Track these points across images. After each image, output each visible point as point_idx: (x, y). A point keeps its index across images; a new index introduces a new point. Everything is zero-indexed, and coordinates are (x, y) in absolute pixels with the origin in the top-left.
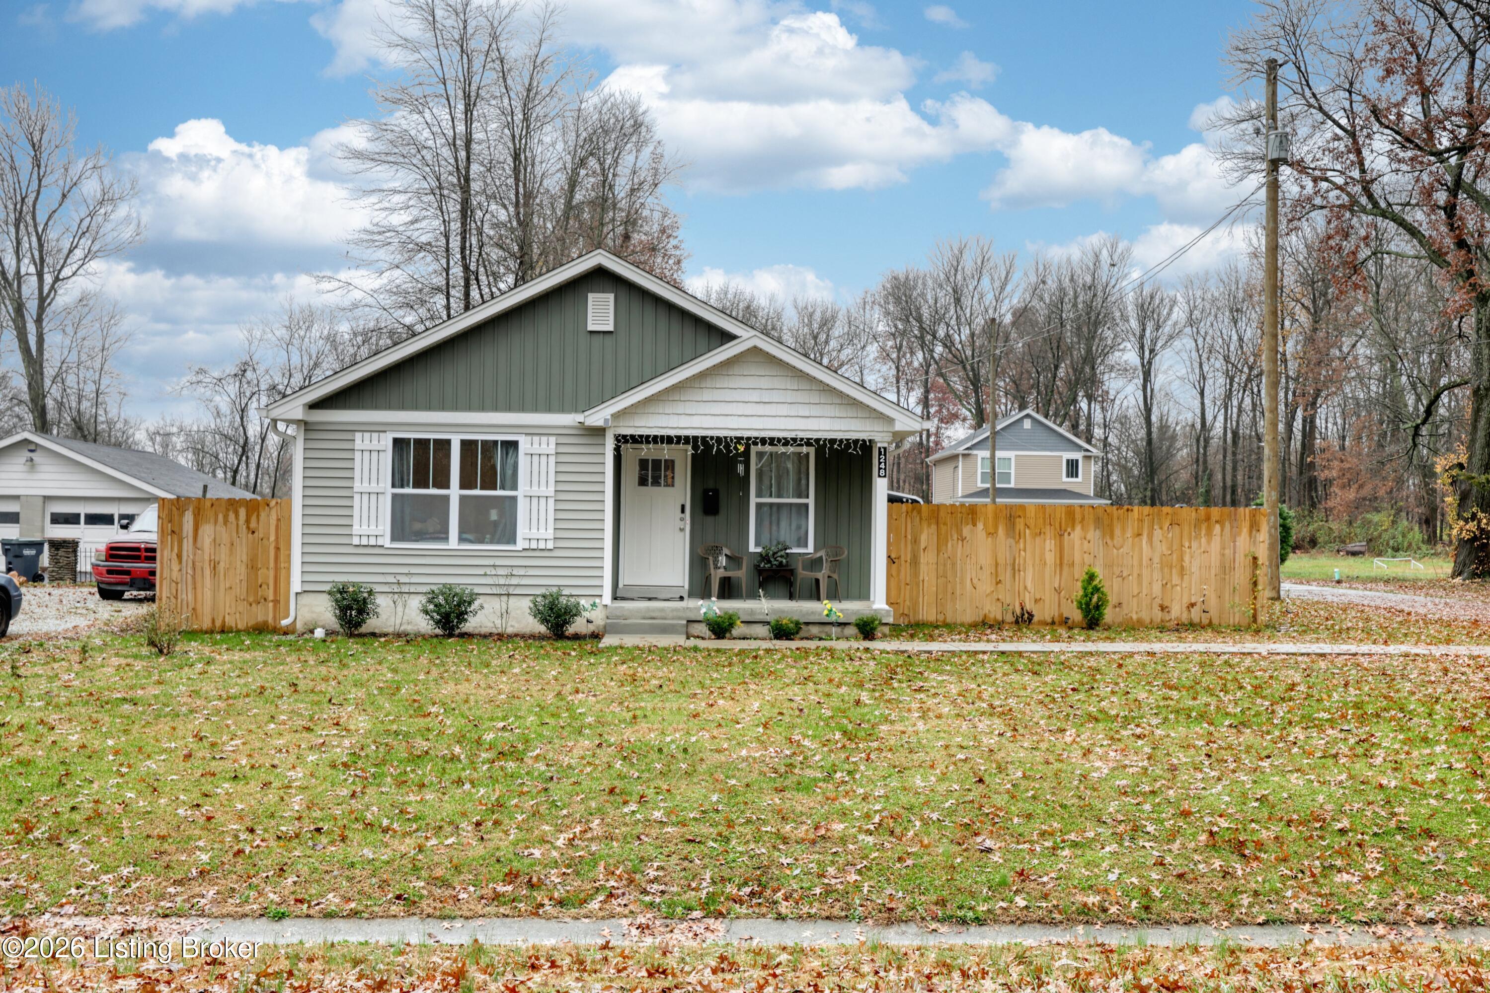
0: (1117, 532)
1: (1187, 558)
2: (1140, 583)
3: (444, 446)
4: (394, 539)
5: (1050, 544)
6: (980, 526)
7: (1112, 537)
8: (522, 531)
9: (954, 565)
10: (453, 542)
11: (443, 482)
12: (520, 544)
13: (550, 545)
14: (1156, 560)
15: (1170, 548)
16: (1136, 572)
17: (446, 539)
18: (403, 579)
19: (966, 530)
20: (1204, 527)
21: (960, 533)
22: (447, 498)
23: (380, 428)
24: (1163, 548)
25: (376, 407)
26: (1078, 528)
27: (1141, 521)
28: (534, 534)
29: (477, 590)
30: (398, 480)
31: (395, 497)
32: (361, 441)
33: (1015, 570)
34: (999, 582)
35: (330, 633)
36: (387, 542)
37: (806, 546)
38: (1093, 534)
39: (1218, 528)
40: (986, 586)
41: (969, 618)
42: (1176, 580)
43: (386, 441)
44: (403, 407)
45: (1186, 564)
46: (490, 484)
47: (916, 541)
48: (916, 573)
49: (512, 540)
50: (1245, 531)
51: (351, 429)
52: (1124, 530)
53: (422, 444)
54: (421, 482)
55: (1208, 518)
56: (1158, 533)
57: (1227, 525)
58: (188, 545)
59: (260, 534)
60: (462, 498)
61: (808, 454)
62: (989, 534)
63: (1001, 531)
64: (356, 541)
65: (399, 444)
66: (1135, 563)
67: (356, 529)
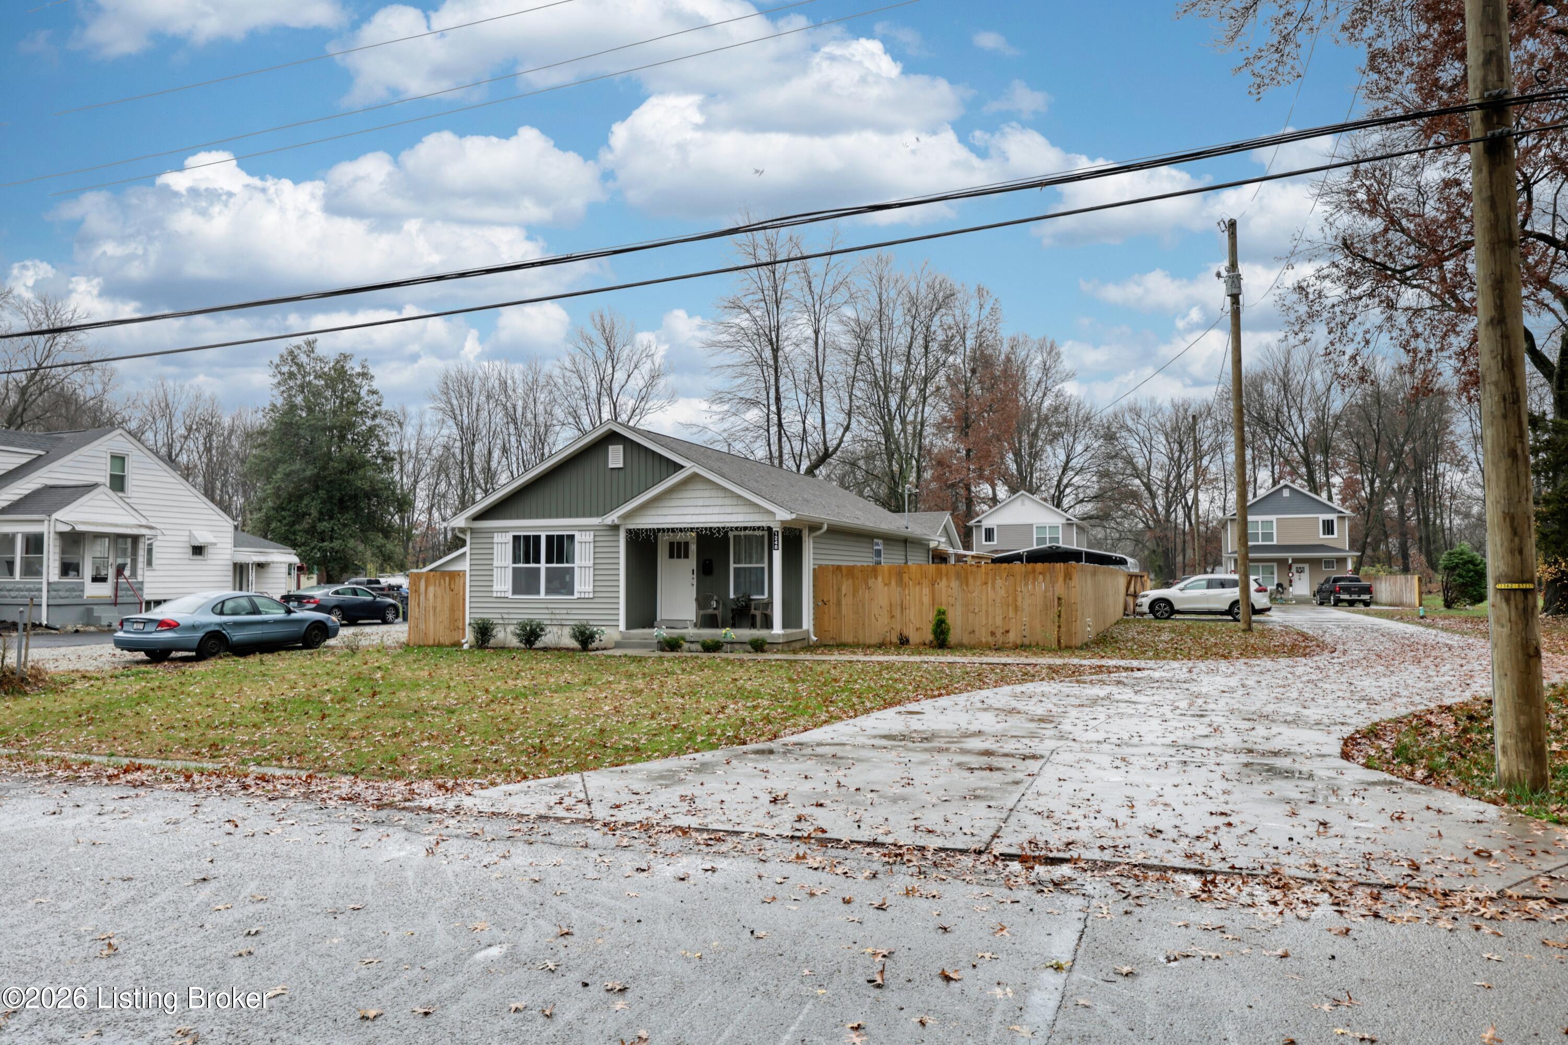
0: (971, 581)
1: (1019, 599)
2: (987, 617)
3: (537, 538)
4: (514, 592)
5: (926, 591)
6: (880, 579)
7: (967, 585)
8: (577, 587)
9: (863, 605)
10: (542, 595)
11: (537, 560)
12: (576, 595)
13: (591, 596)
14: (998, 600)
15: (1007, 592)
16: (984, 608)
17: (538, 593)
18: (505, 616)
19: (871, 582)
20: (1031, 577)
21: (867, 584)
22: (539, 569)
23: (505, 530)
24: (1003, 592)
25: (505, 518)
26: (944, 580)
27: (987, 574)
28: (583, 589)
29: (546, 622)
30: (516, 560)
31: (514, 569)
32: (497, 538)
33: (903, 608)
34: (892, 617)
35: (471, 647)
36: (510, 595)
37: (763, 594)
38: (954, 584)
39: (1041, 577)
40: (884, 620)
41: (875, 640)
42: (1011, 614)
43: (509, 537)
44: (518, 518)
45: (1019, 603)
46: (560, 560)
47: (839, 590)
48: (840, 612)
49: (572, 594)
50: (1061, 579)
51: (492, 531)
52: (975, 580)
53: (527, 538)
54: (527, 561)
55: (1034, 571)
56: (999, 582)
57: (1048, 575)
58: (422, 598)
59: (456, 591)
60: (547, 569)
61: (763, 536)
62: (885, 585)
63: (893, 583)
64: (495, 595)
65: (516, 538)
66: (984, 602)
67: (495, 588)
